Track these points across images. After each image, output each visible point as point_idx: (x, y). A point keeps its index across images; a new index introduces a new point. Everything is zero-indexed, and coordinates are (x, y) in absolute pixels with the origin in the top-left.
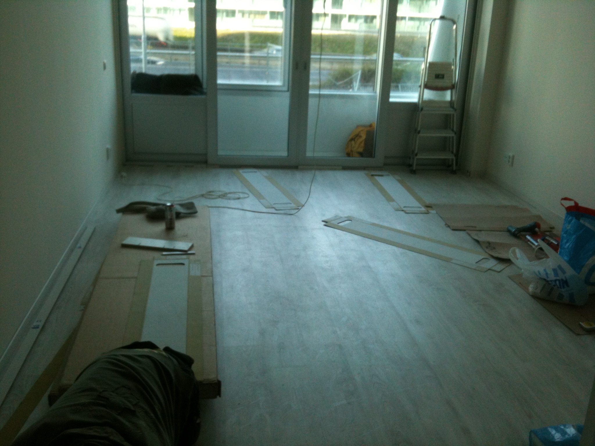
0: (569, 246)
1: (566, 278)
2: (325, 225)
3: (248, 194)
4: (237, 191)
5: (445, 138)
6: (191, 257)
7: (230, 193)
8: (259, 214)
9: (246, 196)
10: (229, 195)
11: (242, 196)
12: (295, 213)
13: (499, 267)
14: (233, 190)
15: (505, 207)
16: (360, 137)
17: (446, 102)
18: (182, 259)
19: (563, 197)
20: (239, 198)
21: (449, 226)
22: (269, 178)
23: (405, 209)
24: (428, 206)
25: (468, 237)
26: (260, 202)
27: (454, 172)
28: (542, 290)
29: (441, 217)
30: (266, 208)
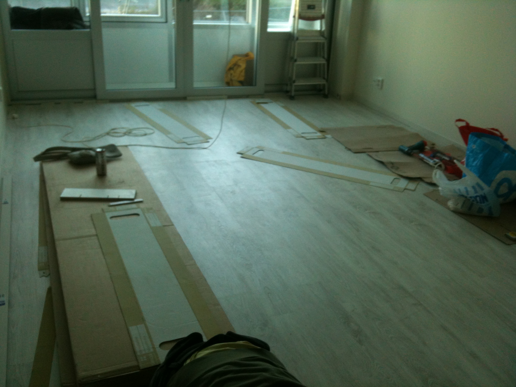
0: (477, 164)
1: (484, 193)
2: (242, 157)
3: (152, 129)
4: (138, 127)
5: (316, 65)
6: (141, 205)
7: (135, 129)
8: (174, 150)
9: (152, 131)
10: (134, 132)
11: (148, 131)
12: (208, 147)
13: (412, 186)
14: (135, 126)
15: (385, 127)
16: (239, 66)
17: (317, 31)
18: (133, 209)
19: (458, 118)
20: (145, 135)
21: (350, 150)
22: (163, 111)
23: (303, 135)
24: (322, 131)
25: (369, 159)
26: (169, 137)
27: (326, 96)
28: (462, 206)
29: (339, 142)
30: (178, 143)
